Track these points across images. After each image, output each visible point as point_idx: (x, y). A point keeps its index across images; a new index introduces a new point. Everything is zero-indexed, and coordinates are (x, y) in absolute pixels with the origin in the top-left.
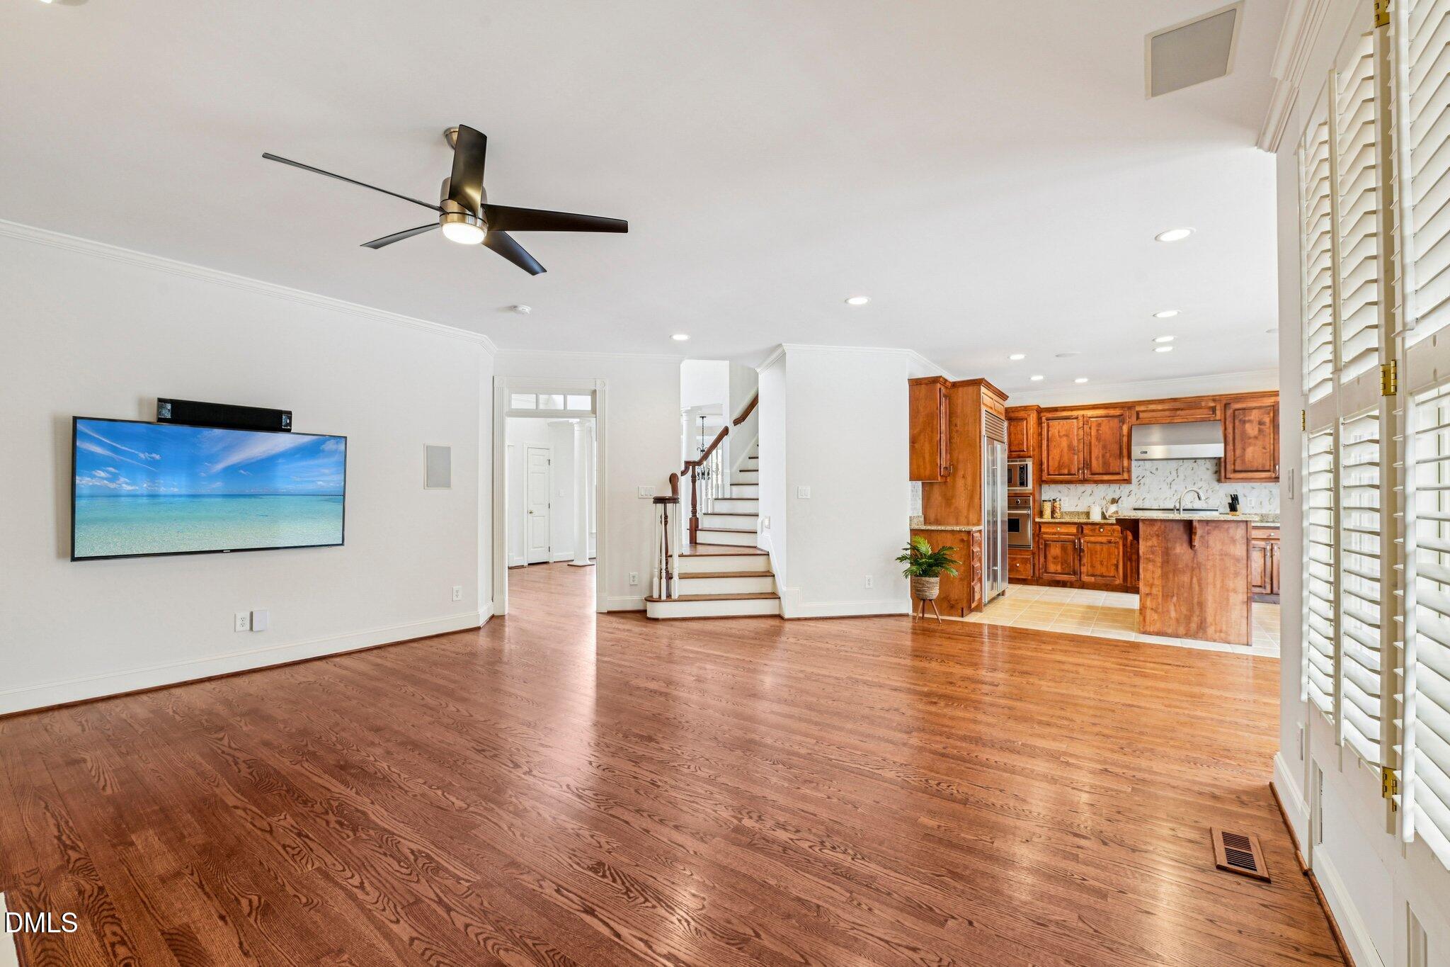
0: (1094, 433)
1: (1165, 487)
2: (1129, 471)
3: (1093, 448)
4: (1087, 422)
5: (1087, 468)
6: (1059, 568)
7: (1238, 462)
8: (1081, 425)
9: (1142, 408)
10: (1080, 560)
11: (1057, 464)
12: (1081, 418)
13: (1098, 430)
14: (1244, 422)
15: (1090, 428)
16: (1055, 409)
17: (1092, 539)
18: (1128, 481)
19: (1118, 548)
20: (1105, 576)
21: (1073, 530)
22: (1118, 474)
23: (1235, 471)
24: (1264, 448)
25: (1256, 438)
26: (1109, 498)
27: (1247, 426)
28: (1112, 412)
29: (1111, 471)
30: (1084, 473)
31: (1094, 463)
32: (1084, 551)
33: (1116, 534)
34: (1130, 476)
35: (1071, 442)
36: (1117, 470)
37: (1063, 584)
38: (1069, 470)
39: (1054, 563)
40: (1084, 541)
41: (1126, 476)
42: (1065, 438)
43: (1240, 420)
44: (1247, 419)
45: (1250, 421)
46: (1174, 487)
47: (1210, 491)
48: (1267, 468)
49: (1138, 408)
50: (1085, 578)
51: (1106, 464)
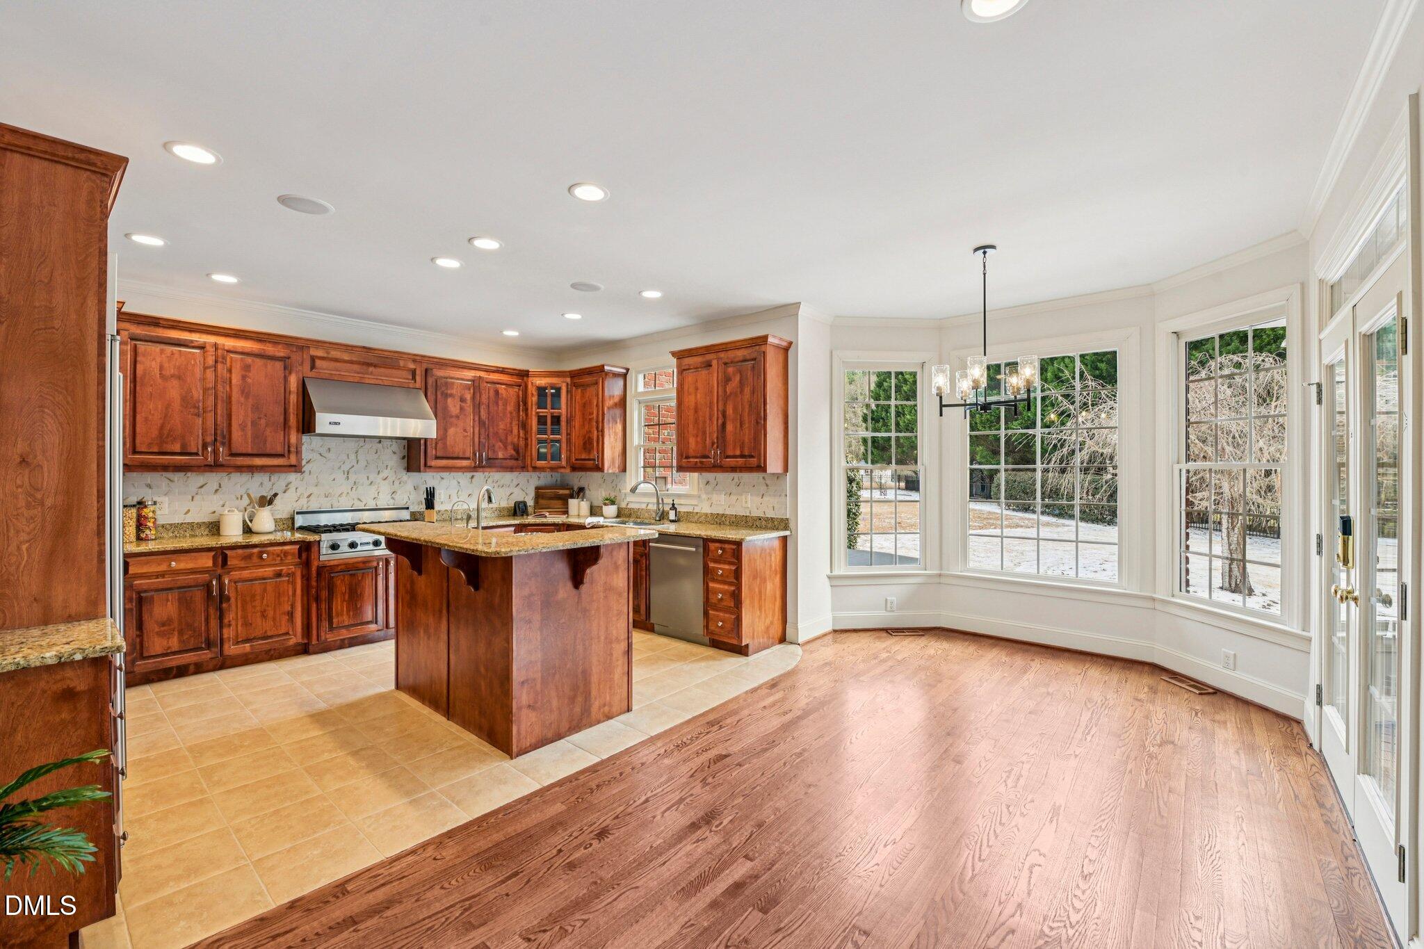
0: (236, 379)
1: (340, 476)
2: (298, 452)
3: (234, 408)
4: (224, 358)
5: (223, 444)
6: (174, 643)
7: (440, 445)
8: (211, 361)
9: (320, 353)
10: (221, 618)
11: (155, 433)
12: (211, 350)
13: (244, 377)
14: (446, 396)
15: (230, 371)
16: (155, 322)
17: (246, 574)
18: (296, 468)
19: (294, 583)
20: (271, 637)
21: (206, 561)
22: (282, 456)
23: (437, 458)
24: (465, 431)
25: (457, 417)
26: (256, 495)
27: (449, 400)
28: (270, 349)
29: (268, 451)
30: (215, 452)
31: (236, 435)
32: (228, 599)
33: (289, 559)
34: (299, 459)
35: (190, 390)
36: (279, 450)
37: (181, 672)
38: (183, 446)
39: (161, 634)
40: (230, 581)
41: (293, 460)
42: (175, 382)
43: (442, 393)
44: (449, 392)
45: (451, 395)
46: (353, 477)
47: (397, 483)
48: (467, 455)
49: (313, 352)
50: (231, 649)
51: (258, 437)
